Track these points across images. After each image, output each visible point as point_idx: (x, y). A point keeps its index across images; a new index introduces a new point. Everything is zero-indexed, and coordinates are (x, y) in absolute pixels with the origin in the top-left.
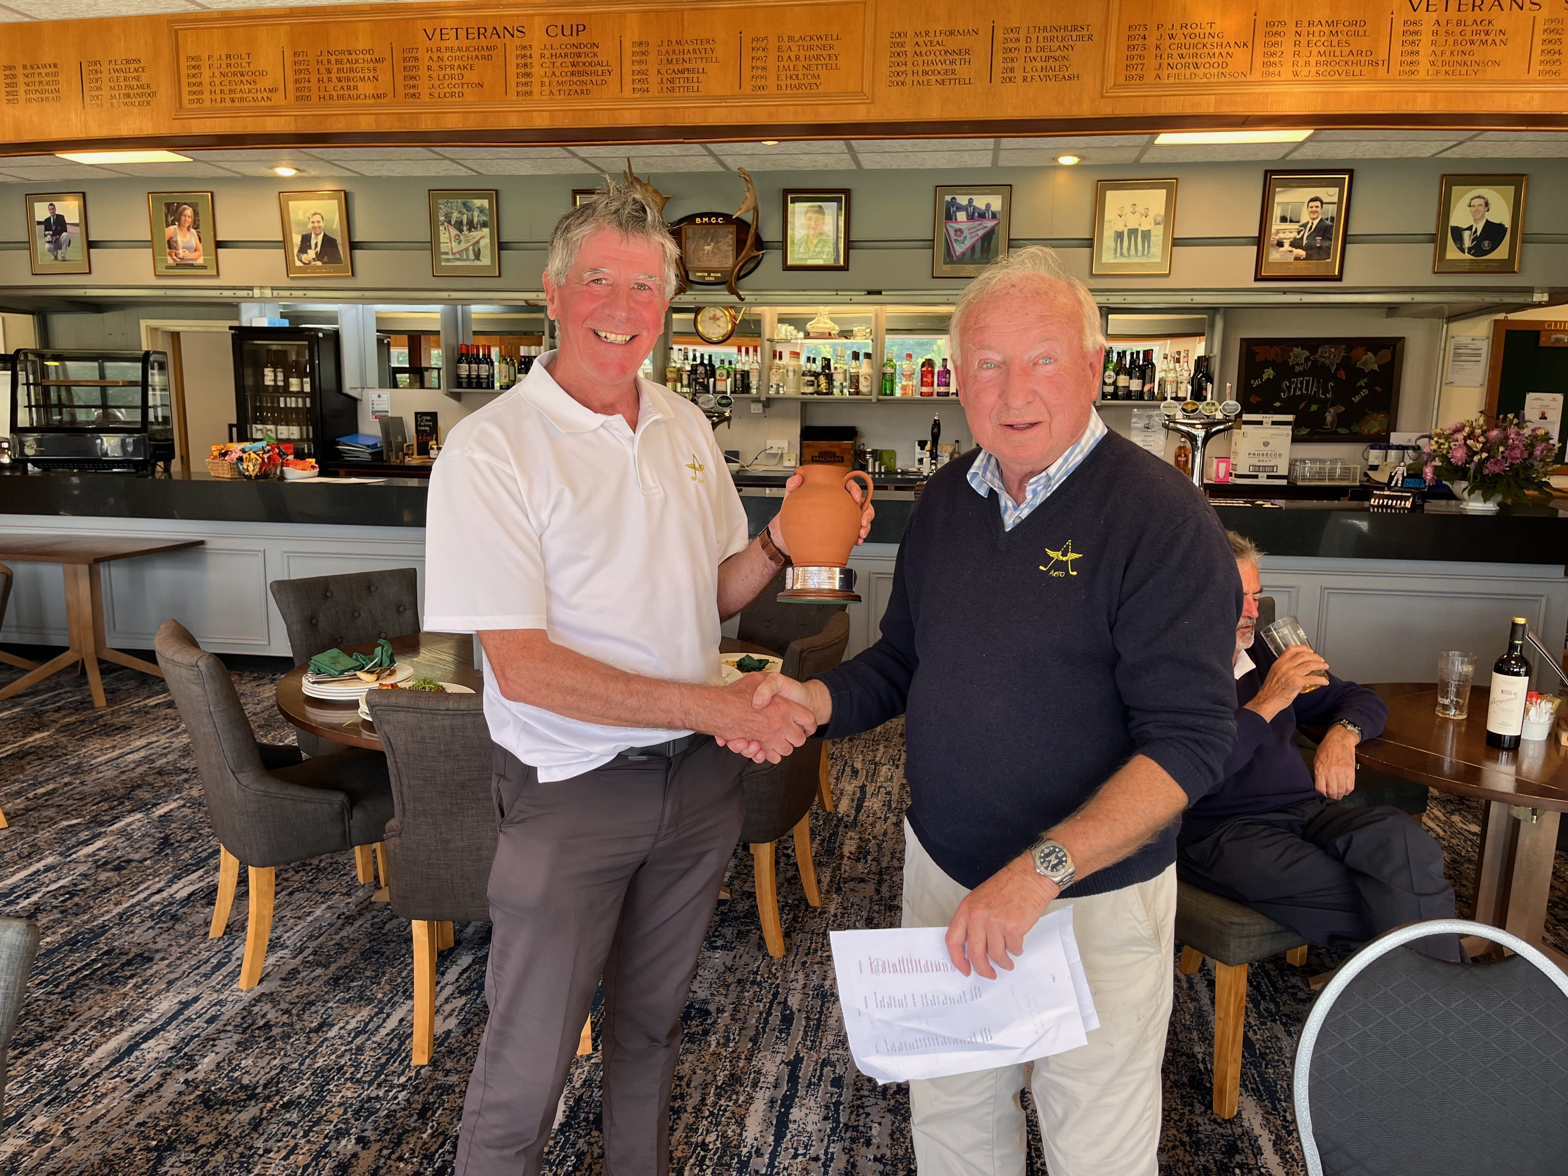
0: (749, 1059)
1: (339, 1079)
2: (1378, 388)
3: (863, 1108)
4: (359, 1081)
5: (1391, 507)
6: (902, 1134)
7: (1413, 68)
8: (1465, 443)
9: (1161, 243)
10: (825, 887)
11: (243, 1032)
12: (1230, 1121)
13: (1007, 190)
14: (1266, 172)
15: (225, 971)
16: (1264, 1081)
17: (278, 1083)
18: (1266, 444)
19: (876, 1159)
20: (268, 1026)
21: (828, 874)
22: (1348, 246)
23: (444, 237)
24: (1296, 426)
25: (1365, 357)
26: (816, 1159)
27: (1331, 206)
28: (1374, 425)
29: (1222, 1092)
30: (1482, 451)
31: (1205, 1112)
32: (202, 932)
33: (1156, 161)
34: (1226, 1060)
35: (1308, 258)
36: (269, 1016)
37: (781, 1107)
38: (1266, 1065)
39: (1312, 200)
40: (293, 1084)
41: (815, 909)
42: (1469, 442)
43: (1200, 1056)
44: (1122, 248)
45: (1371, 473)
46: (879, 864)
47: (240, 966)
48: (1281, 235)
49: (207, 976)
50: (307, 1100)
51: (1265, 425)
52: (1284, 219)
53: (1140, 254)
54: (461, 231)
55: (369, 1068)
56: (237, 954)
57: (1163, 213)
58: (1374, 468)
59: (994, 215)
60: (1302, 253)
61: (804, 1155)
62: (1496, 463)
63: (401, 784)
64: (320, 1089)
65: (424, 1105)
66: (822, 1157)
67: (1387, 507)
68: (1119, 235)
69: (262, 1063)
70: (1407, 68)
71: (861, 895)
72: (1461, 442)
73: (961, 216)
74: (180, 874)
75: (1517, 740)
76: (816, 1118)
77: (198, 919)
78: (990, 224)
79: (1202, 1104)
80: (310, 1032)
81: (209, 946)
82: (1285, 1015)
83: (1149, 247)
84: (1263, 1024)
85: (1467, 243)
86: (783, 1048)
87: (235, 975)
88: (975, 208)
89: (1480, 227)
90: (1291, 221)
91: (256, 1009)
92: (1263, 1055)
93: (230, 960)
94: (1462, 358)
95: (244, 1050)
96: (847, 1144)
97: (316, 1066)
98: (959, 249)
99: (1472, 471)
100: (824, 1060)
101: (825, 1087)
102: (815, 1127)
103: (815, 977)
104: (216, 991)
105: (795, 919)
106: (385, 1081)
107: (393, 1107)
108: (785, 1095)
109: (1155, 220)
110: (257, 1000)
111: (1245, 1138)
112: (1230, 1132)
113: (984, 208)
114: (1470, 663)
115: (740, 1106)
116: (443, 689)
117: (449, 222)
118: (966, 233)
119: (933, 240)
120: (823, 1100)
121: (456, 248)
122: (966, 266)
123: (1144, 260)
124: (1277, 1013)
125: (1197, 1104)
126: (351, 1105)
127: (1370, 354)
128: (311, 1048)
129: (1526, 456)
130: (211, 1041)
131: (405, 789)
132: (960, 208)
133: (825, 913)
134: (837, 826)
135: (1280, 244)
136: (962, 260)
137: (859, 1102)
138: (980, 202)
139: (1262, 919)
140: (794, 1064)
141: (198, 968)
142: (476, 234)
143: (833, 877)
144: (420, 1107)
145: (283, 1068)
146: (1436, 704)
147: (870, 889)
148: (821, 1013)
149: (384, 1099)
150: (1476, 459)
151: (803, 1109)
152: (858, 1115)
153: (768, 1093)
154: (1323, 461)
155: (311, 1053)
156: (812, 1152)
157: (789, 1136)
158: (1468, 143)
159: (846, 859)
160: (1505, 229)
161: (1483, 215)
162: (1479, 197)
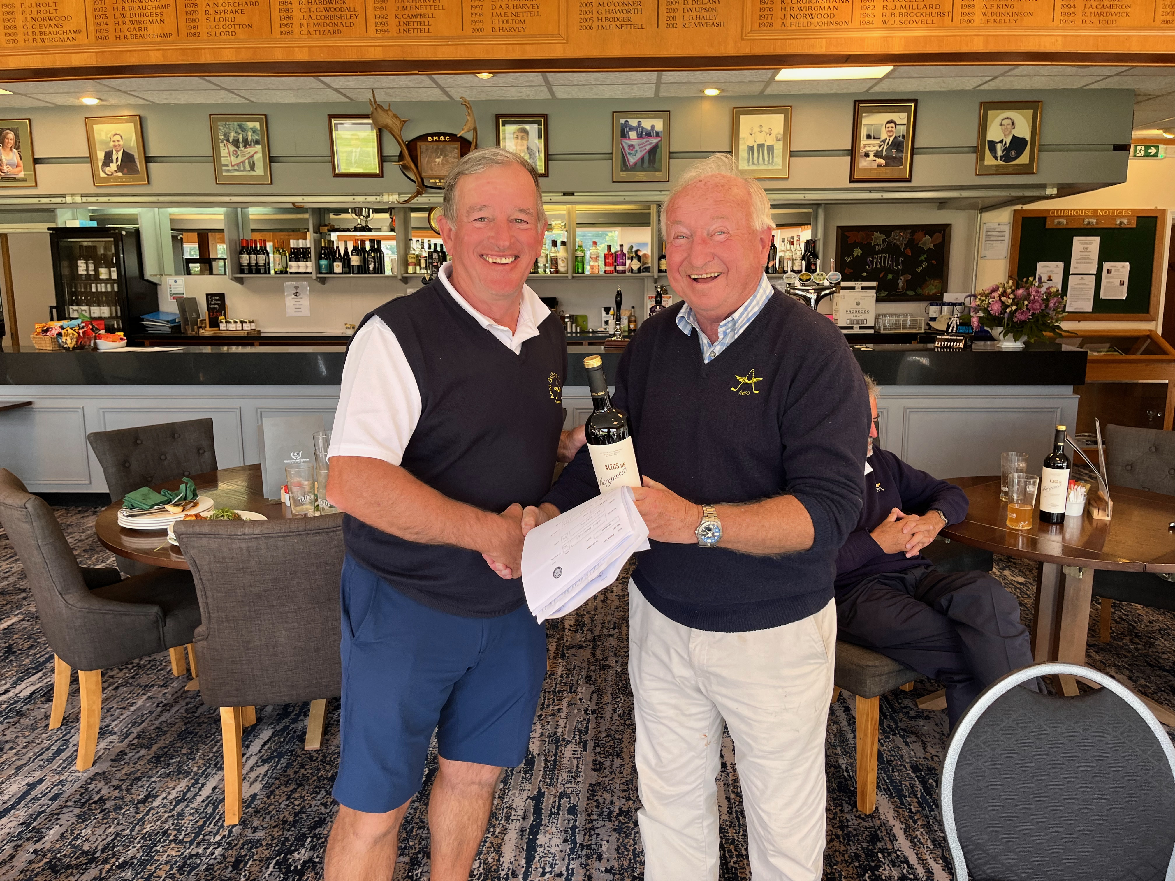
0: (501, 797)
1: (164, 841)
2: (934, 262)
3: (594, 830)
4: (181, 842)
5: (950, 347)
6: (625, 848)
7: (971, 18)
8: (1000, 299)
9: (781, 155)
11: (82, 806)
12: (871, 816)
13: (666, 115)
14: (855, 101)
15: (64, 756)
16: (892, 782)
17: (113, 847)
18: (858, 304)
19: (607, 871)
20: (102, 800)
21: (554, 644)
22: (915, 156)
23: (224, 152)
24: (878, 289)
25: (924, 239)
26: (560, 875)
27: (902, 127)
28: (932, 288)
29: (864, 794)
30: (1012, 305)
31: (852, 810)
32: (43, 725)
33: (775, 93)
34: (866, 770)
35: (887, 165)
36: (103, 792)
37: (529, 835)
38: (893, 769)
39: (888, 122)
40: (126, 847)
42: (1003, 299)
43: (844, 767)
44: (753, 158)
45: (931, 323)
46: (592, 633)
47: (76, 751)
48: (868, 149)
49: (49, 761)
50: (139, 860)
51: (857, 289)
52: (869, 137)
53: (766, 163)
54: (238, 147)
55: (189, 830)
56: (73, 741)
57: (782, 132)
58: (934, 319)
59: (658, 134)
60: (883, 162)
61: (550, 872)
62: (1022, 313)
63: (206, 597)
64: (149, 850)
65: (237, 858)
66: (565, 873)
67: (947, 347)
68: (751, 149)
69: (99, 831)
70: (966, 18)
71: (580, 659)
72: (997, 299)
73: (633, 135)
74: (23, 677)
75: (1063, 516)
76: (557, 841)
77: (39, 714)
78: (655, 141)
79: (849, 804)
80: (138, 803)
81: (51, 735)
82: (902, 729)
83: (773, 157)
84: (888, 737)
85: (1000, 153)
86: (528, 786)
87: (72, 759)
88: (643, 128)
89: (1008, 140)
90: (874, 138)
91: (92, 787)
92: (889, 762)
93: (67, 747)
94: (992, 239)
95: (84, 821)
96: (583, 860)
97: (145, 831)
98: (632, 160)
99: (1006, 319)
100: (561, 793)
101: (563, 815)
102: (557, 849)
103: (549, 726)
104: (58, 773)
106: (204, 840)
107: (212, 861)
108: (532, 825)
109: (777, 138)
110: (92, 779)
111: (883, 829)
112: (871, 825)
113: (649, 128)
114: (1025, 460)
115: (497, 837)
116: (239, 516)
117: (228, 140)
118: (637, 148)
119: (612, 153)
120: (562, 826)
121: (235, 161)
122: (638, 173)
123: (770, 168)
124: (896, 728)
125: (845, 805)
126: (176, 862)
127: (928, 237)
128: (139, 816)
129: (1043, 307)
130: (55, 816)
131: (210, 600)
132: (631, 129)
133: (553, 675)
135: (867, 155)
136: (635, 168)
137: (590, 825)
138: (647, 124)
139: (889, 662)
140: (538, 798)
141: (41, 754)
142: (251, 150)
143: (558, 646)
144: (233, 860)
145: (117, 835)
146: (1000, 491)
147: (586, 653)
148: (556, 755)
149: (204, 855)
150: (1008, 310)
151: (547, 834)
152: (590, 836)
153: (518, 824)
154: (897, 315)
155: (139, 820)
156: (557, 870)
157: (537, 858)
158: (1001, 78)
159: (567, 631)
160: (1026, 142)
161: (1010, 132)
162: (1007, 118)
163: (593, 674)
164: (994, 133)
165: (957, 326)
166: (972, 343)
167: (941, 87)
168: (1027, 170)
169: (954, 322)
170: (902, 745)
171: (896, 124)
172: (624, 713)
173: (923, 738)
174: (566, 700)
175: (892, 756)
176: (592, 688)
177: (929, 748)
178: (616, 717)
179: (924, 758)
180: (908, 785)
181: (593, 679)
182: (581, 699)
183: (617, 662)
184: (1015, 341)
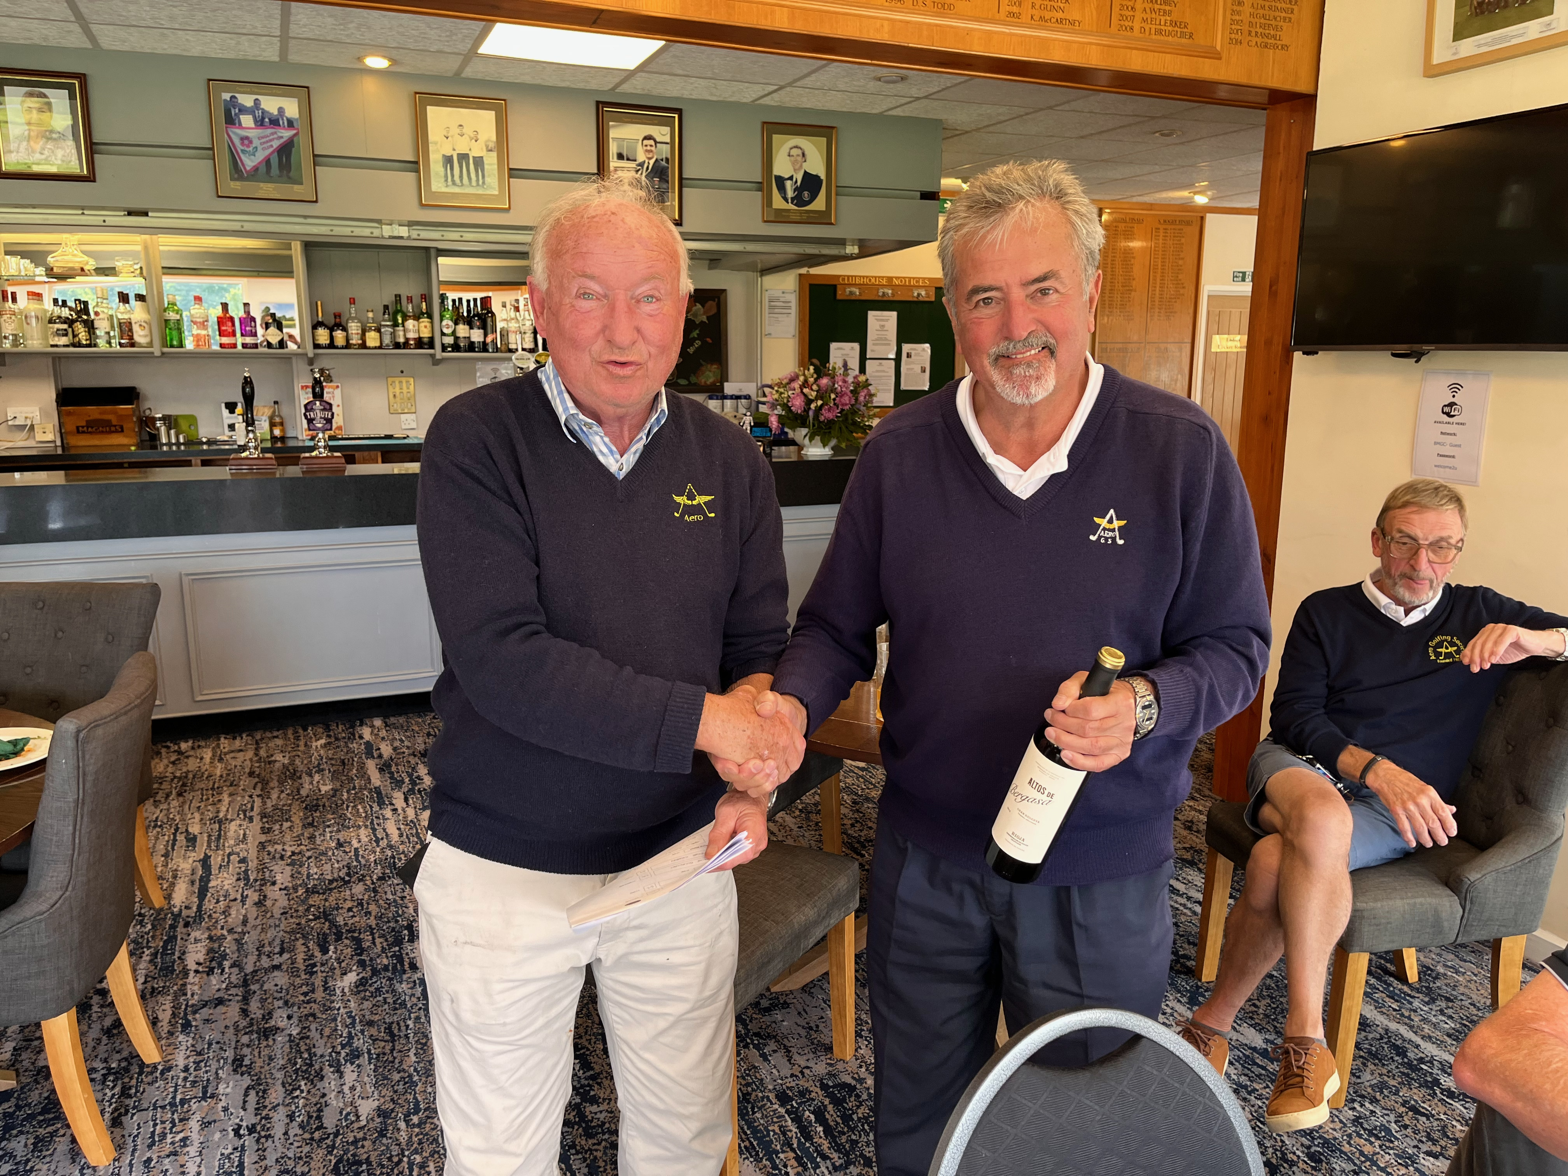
2: (708, 338)
8: (802, 392)
9: (496, 173)
10: (164, 1026)
13: (304, 93)
14: (598, 103)
21: (168, 1006)
22: (685, 190)
27: (664, 145)
28: (709, 376)
30: (817, 398)
33: (479, 76)
39: (646, 138)
41: (155, 1067)
42: (806, 390)
44: (453, 176)
46: (241, 969)
52: (620, 157)
53: (474, 183)
57: (494, 138)
59: (291, 123)
62: (829, 410)
68: (448, 160)
71: (221, 1025)
72: (798, 391)
73: (247, 120)
78: (287, 134)
83: (483, 177)
85: (790, 194)
88: (264, 112)
89: (799, 177)
90: (628, 159)
94: (776, 310)
98: (249, 162)
99: (810, 418)
105: (125, 1093)
109: (487, 147)
113: (276, 113)
118: (256, 143)
119: (212, 149)
122: (262, 185)
123: (480, 191)
127: (698, 304)
129: (853, 402)
132: (243, 110)
133: (169, 1069)
134: (173, 927)
136: (255, 175)
138: (271, 104)
143: (176, 1007)
147: (233, 1011)
150: (813, 406)
158: (788, 89)
159: (192, 974)
160: (821, 181)
161: (801, 166)
162: (796, 147)
163: (246, 1051)
164: (782, 167)
165: (751, 427)
166: (772, 450)
167: (712, 94)
168: (823, 218)
169: (747, 422)
170: (758, 1062)
171: (656, 142)
172: (310, 1117)
173: (786, 1042)
174: (197, 1117)
175: (748, 1085)
176: (247, 1081)
177: (796, 1057)
178: (295, 1130)
179: (792, 1075)
180: (777, 1131)
181: (247, 1062)
182: (225, 1109)
183: (289, 1017)
184: (824, 446)
